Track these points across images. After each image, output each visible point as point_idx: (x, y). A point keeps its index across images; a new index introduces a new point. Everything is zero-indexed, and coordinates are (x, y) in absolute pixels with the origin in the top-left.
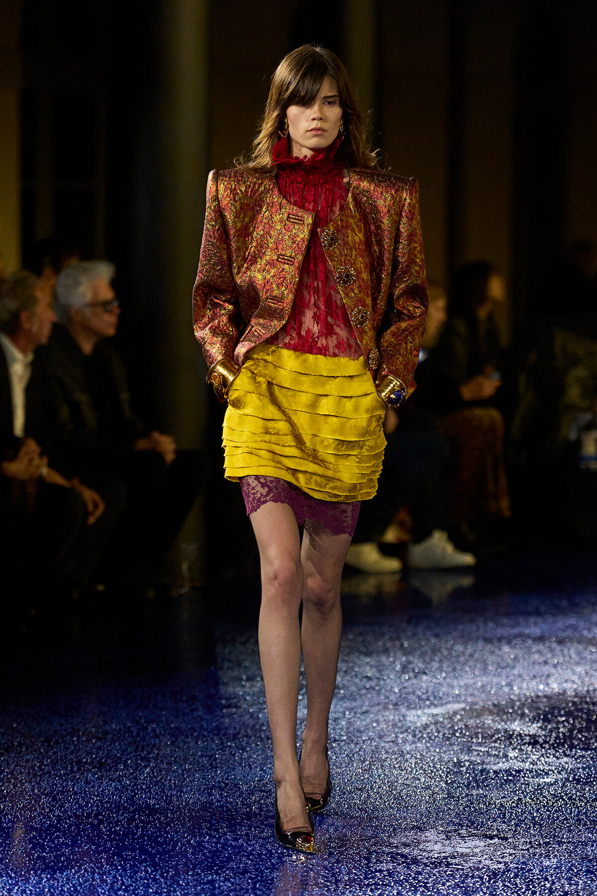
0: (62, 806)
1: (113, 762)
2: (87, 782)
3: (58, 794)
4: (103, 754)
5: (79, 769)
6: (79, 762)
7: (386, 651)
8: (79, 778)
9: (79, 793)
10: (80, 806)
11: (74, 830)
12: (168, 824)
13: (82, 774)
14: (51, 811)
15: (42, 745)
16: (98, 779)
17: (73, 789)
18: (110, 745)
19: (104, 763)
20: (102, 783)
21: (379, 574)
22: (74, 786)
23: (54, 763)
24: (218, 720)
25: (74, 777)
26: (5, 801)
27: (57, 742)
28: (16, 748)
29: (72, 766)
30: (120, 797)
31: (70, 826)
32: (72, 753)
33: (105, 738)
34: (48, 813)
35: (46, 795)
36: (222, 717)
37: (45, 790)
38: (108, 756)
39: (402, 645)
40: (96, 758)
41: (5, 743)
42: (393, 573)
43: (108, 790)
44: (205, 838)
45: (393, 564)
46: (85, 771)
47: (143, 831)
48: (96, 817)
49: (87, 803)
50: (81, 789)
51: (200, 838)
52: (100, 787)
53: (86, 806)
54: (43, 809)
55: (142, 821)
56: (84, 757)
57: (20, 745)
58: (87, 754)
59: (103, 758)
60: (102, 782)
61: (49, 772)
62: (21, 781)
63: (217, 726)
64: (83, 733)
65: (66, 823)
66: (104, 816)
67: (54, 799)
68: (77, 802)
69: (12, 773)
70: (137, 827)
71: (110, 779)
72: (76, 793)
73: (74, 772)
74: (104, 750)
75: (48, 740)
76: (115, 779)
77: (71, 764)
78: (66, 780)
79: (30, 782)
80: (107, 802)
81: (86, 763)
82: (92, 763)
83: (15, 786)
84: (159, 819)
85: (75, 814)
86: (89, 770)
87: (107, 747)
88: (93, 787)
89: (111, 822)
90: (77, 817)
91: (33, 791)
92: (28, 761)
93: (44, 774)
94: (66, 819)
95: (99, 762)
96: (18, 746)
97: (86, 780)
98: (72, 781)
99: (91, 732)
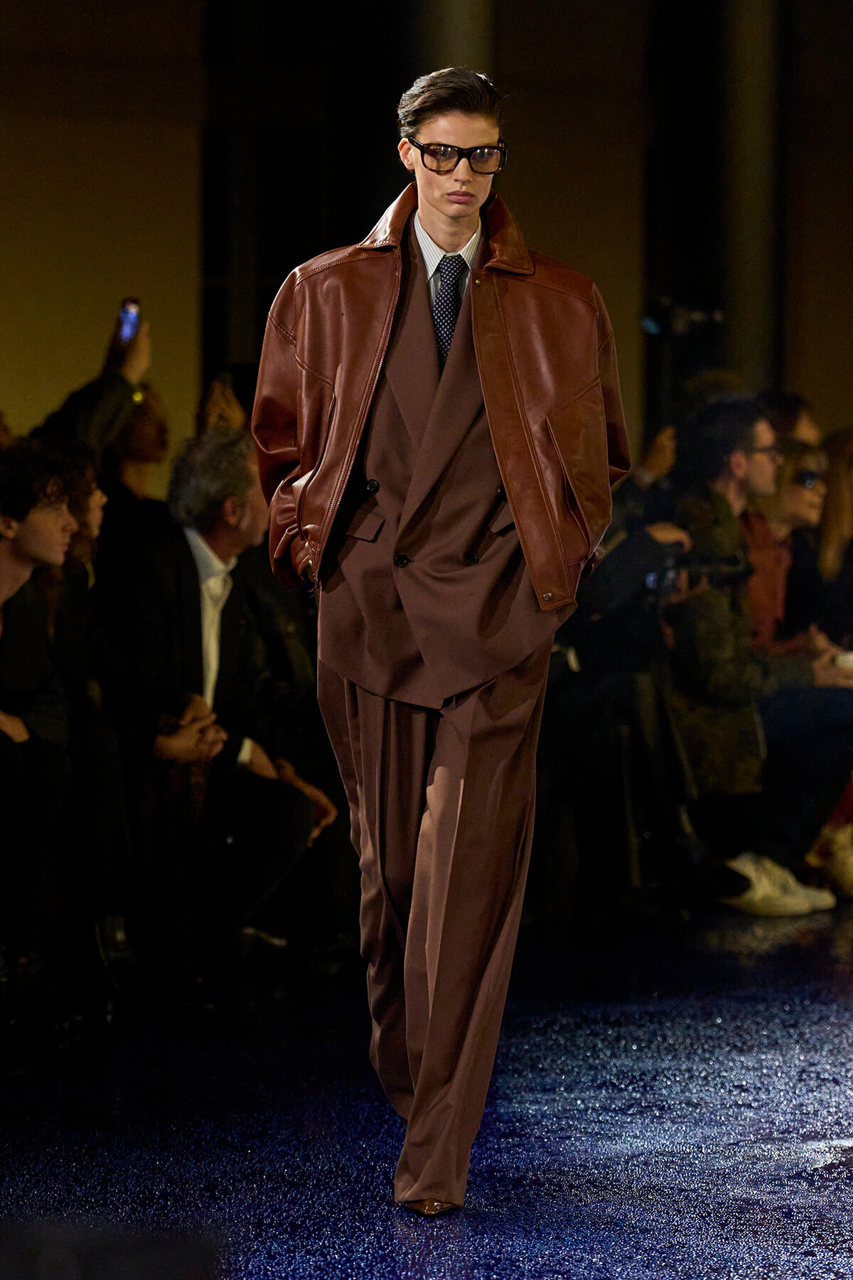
1: (314, 1224)
2: (271, 1257)
4: (298, 1211)
5: (257, 1236)
6: (259, 1225)
8: (258, 1250)
9: (256, 1273)
15: (201, 1196)
17: (247, 1267)
18: (312, 1196)
19: (300, 1226)
20: (294, 1257)
24: (490, 1157)
25: (249, 1249)
28: (158, 1199)
32: (248, 1208)
33: (304, 1185)
36: (499, 1151)
39: (801, 1036)
40: (287, 1217)
41: (140, 1192)
43: (303, 1269)
46: (269, 1238)
50: (259, 1266)
52: (290, 1264)
56: (268, 1216)
57: (164, 1195)
58: (273, 1212)
59: (298, 1217)
60: (295, 1255)
63: (489, 1165)
71: (308, 1252)
73: (249, 1239)
74: (300, 1205)
75: (211, 1187)
76: (317, 1250)
78: (235, 1253)
81: (270, 1226)
87: (306, 1199)
96: (160, 1197)
97: (269, 1253)
98: (245, 1253)
99: (282, 1175)
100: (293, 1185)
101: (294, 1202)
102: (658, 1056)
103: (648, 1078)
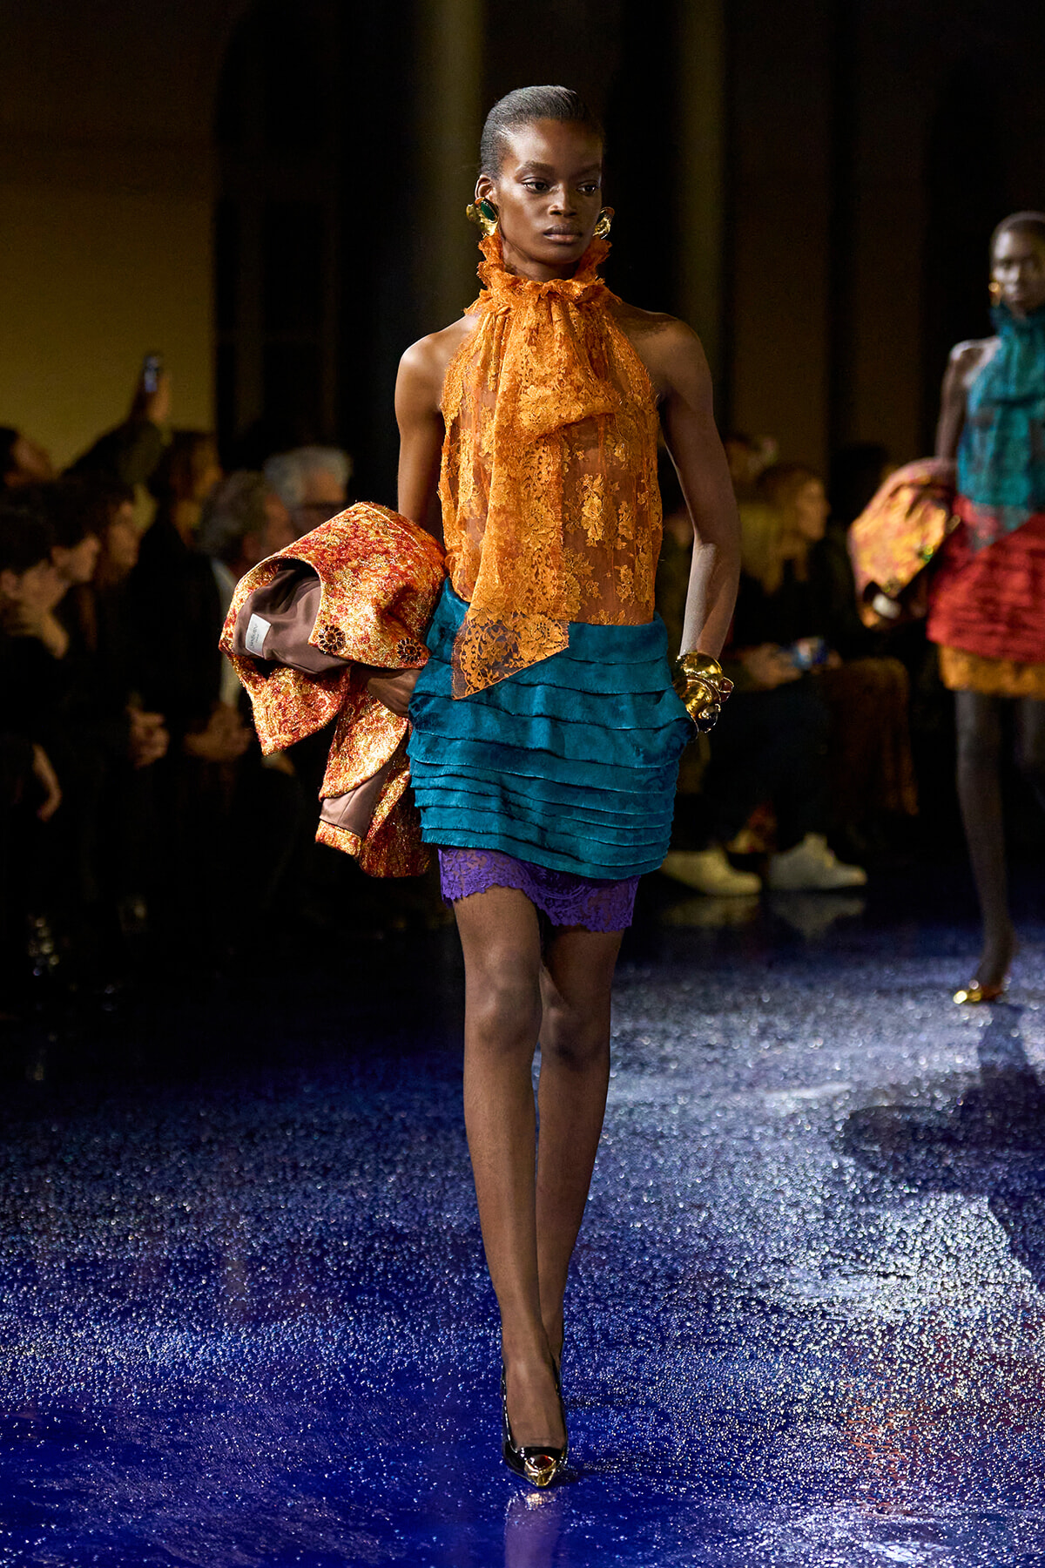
0: (269, 1229)
1: (343, 1167)
2: (306, 1196)
3: (263, 1212)
5: (294, 1177)
6: (295, 1166)
7: (736, 1008)
8: (294, 1191)
10: (296, 1231)
11: (287, 1264)
12: (421, 1256)
13: (299, 1184)
14: (254, 1237)
15: (242, 1143)
16: (322, 1190)
17: (286, 1206)
18: (340, 1142)
21: (728, 896)
22: (286, 1201)
23: (259, 1169)
25: (288, 1189)
26: (188, 1223)
27: (263, 1138)
29: (285, 1173)
30: (353, 1217)
31: (281, 1259)
32: (285, 1152)
33: (333, 1132)
34: (249, 1240)
35: (247, 1214)
37: (245, 1206)
38: (337, 1158)
39: (760, 1001)
40: (319, 1161)
42: (746, 895)
44: (475, 1275)
45: (748, 883)
47: (385, 1265)
48: (319, 1244)
49: (306, 1225)
51: (467, 1276)
53: (305, 1229)
54: (243, 1233)
55: (384, 1251)
56: (302, 1160)
57: (210, 1142)
61: (251, 1181)
62: (211, 1194)
64: (302, 1127)
65: (275, 1254)
66: (329, 1245)
67: (258, 1219)
68: (292, 1224)
69: (198, 1182)
70: (377, 1260)
71: (340, 1192)
72: (290, 1211)
73: (287, 1181)
74: (330, 1150)
75: (250, 1135)
76: (347, 1191)
77: (284, 1169)
78: (276, 1193)
79: (224, 1195)
80: (335, 1224)
81: (305, 1167)
82: (312, 1168)
83: (202, 1200)
84: (409, 1249)
85: (288, 1241)
86: (309, 1178)
88: (314, 1202)
89: (340, 1253)
90: (291, 1245)
91: (228, 1207)
92: (222, 1164)
93: (244, 1183)
94: (274, 1248)
95: (324, 1167)
96: (207, 1143)
97: (305, 1192)
99: (312, 1124)
100: (323, 1133)
101: (324, 1146)
102: (635, 1018)
103: (628, 1038)
